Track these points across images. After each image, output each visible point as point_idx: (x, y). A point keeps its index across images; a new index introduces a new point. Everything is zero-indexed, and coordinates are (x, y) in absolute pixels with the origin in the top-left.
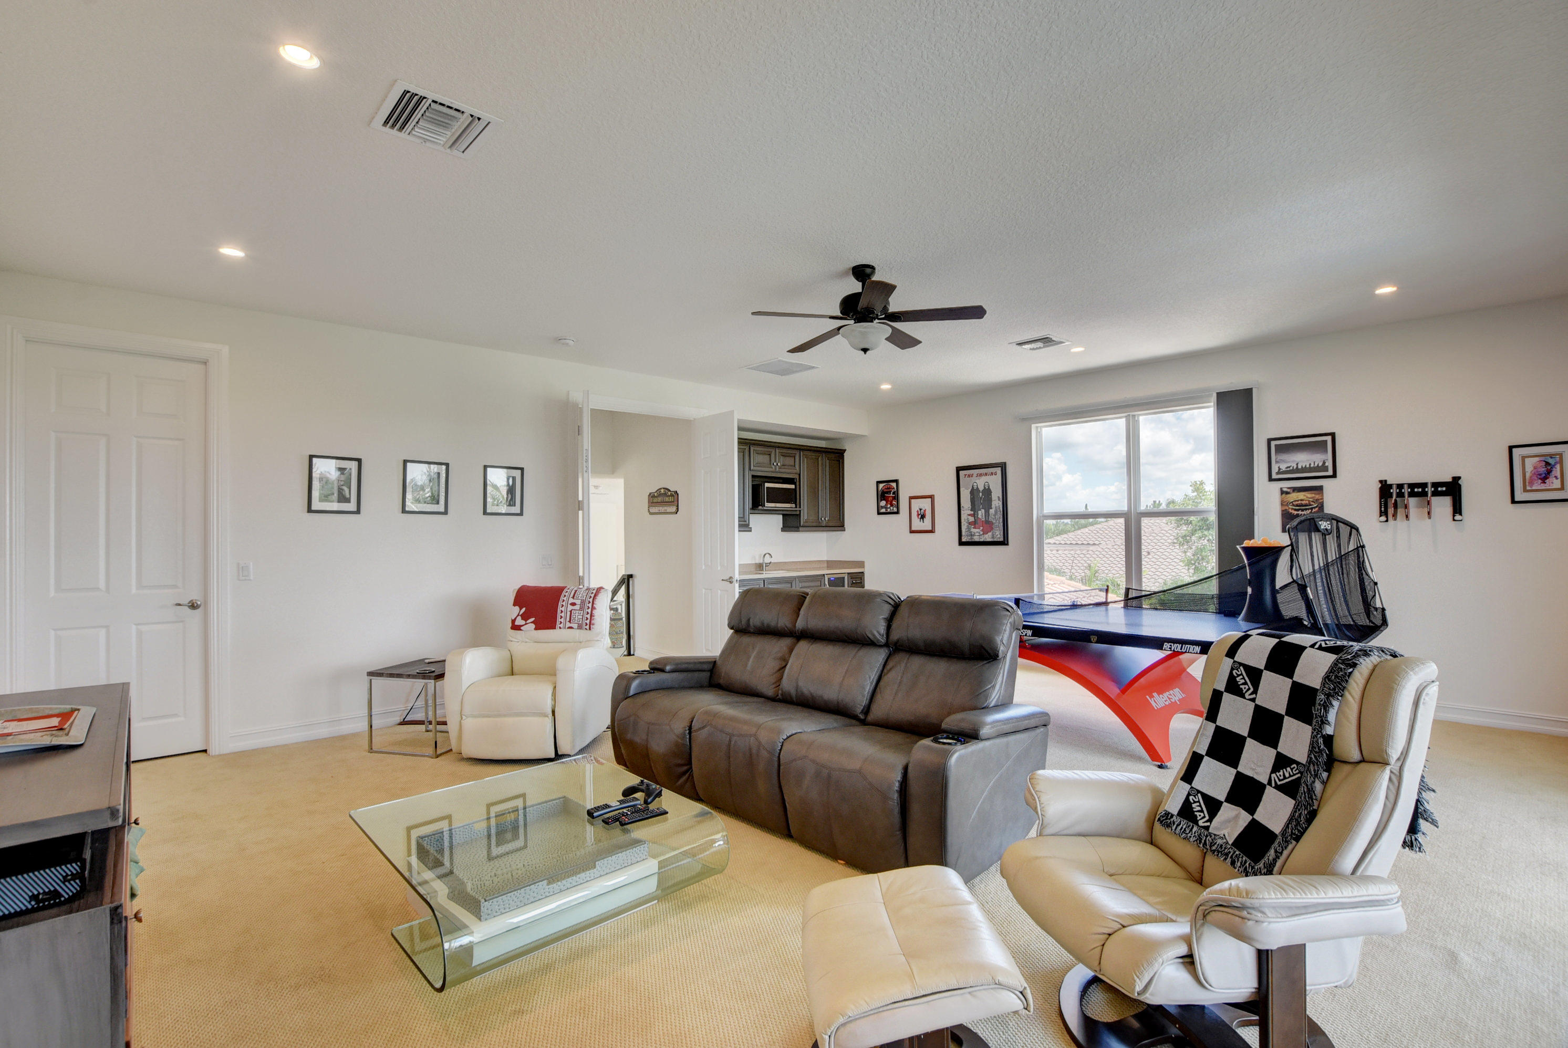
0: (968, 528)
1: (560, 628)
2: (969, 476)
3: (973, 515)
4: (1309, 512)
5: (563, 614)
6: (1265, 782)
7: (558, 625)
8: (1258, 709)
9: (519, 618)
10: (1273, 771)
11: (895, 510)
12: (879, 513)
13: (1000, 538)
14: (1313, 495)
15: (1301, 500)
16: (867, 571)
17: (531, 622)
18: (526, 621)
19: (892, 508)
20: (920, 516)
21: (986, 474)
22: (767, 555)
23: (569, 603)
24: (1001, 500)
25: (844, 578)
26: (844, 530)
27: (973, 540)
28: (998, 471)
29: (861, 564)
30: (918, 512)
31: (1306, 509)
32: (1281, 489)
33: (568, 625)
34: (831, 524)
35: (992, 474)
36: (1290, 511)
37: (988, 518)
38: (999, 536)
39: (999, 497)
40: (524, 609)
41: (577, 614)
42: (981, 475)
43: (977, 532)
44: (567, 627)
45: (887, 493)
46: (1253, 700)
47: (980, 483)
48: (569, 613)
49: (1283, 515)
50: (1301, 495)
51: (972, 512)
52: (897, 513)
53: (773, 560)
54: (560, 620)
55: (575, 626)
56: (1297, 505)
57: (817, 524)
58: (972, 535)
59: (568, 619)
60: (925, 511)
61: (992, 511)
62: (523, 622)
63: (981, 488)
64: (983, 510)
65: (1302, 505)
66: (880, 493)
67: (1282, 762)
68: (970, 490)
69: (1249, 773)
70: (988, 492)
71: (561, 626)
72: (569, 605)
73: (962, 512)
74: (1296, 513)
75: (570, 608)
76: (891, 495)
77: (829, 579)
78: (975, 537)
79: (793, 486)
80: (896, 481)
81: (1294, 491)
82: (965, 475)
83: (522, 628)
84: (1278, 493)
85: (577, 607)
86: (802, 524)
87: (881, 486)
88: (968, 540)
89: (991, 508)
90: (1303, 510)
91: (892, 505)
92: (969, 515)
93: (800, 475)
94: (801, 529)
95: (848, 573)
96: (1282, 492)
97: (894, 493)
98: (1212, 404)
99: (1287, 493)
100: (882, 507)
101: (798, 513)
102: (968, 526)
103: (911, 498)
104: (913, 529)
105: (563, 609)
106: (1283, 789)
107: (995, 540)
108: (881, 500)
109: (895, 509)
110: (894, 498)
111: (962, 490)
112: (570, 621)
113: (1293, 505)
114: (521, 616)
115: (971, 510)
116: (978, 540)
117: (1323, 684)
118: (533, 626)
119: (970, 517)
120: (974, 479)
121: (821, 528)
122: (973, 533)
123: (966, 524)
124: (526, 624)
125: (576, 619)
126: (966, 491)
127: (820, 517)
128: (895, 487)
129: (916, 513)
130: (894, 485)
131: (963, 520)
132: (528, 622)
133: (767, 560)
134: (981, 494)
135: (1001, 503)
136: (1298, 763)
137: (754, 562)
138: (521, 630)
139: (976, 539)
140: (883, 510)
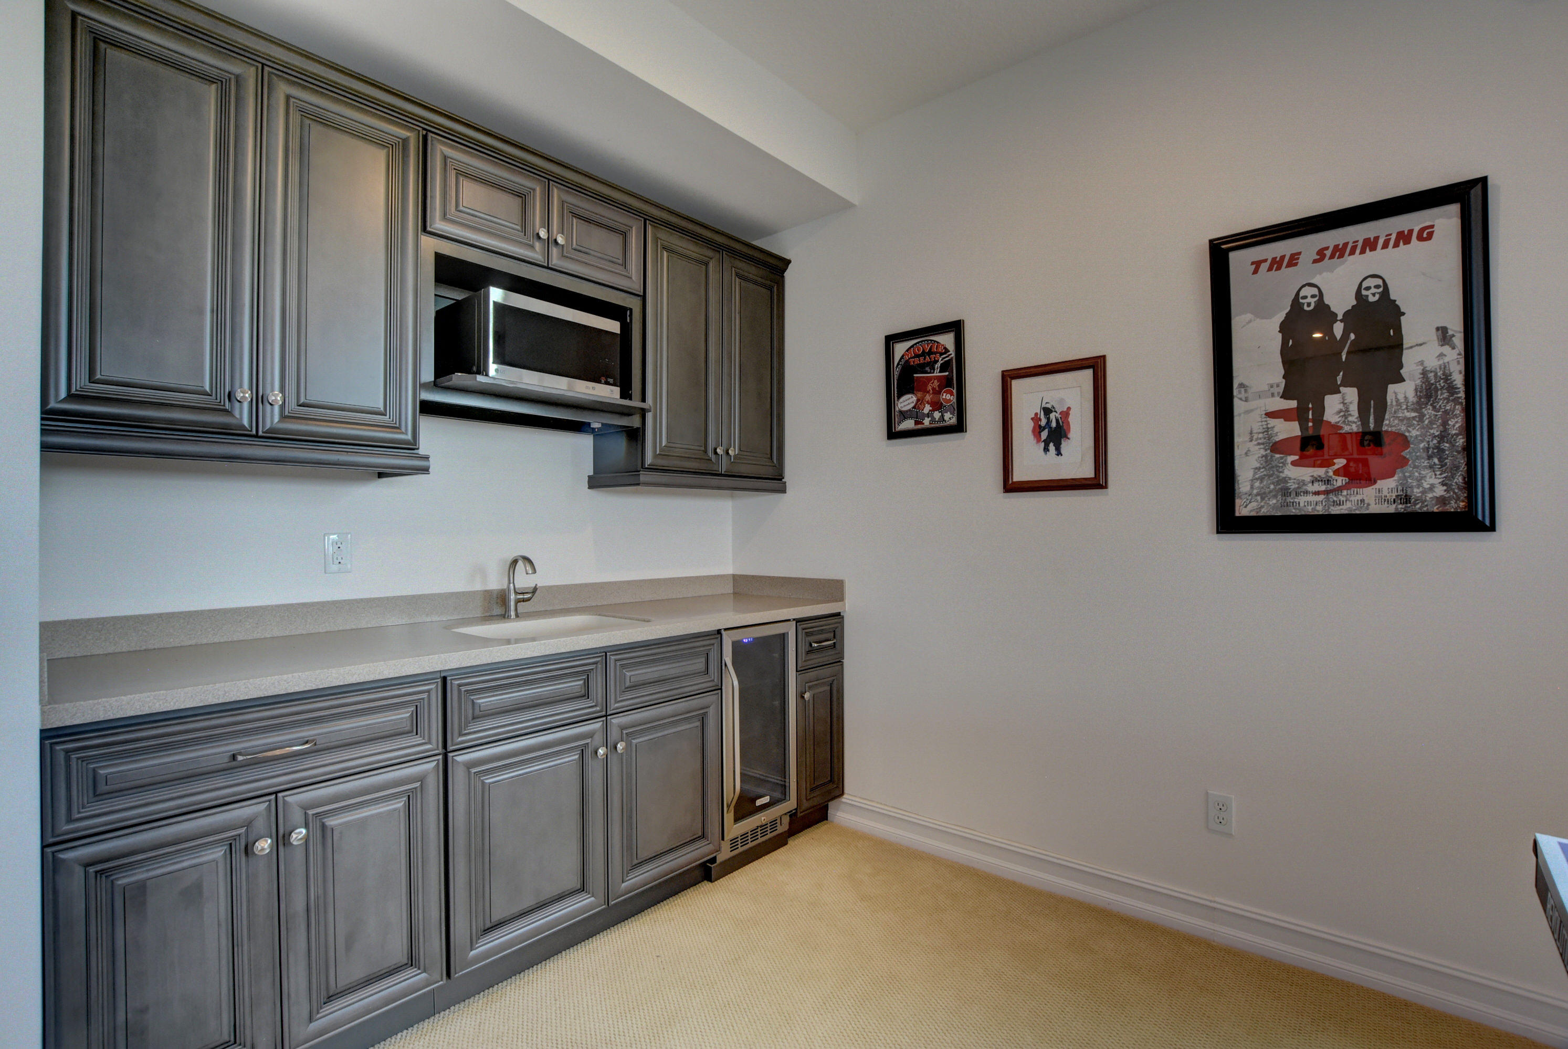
0: (1269, 467)
2: (1276, 264)
3: (1299, 415)
11: (950, 418)
12: (893, 435)
13: (1444, 500)
16: (850, 607)
19: (937, 415)
20: (1044, 435)
22: (520, 564)
24: (1458, 341)
25: (783, 637)
26: (783, 491)
27: (1293, 511)
29: (834, 590)
30: (1036, 419)
34: (743, 469)
37: (1380, 419)
38: (1440, 490)
39: (1442, 329)
42: (1340, 252)
43: (1314, 481)
45: (921, 368)
47: (1341, 283)
51: (1293, 404)
52: (959, 427)
53: (542, 579)
57: (702, 466)
58: (1286, 492)
60: (1066, 414)
61: (1401, 392)
63: (1344, 303)
64: (1352, 391)
66: (896, 373)
68: (1281, 316)
73: (1239, 406)
76: (937, 373)
77: (736, 645)
78: (1302, 500)
79: (613, 326)
80: (956, 327)
82: (1257, 264)
86: (649, 460)
87: (900, 349)
88: (1264, 512)
89: (1401, 379)
91: (937, 406)
92: (1271, 415)
93: (644, 298)
94: (644, 477)
95: (798, 621)
97: (945, 367)
100: (904, 415)
101: (635, 422)
102: (1268, 461)
103: (1008, 377)
104: (1019, 475)
107: (1420, 506)
108: (900, 395)
109: (947, 416)
110: (946, 383)
111: (1238, 322)
115: (1285, 396)
116: (1320, 510)
119: (1273, 422)
120: (1304, 271)
121: (715, 481)
122: (1292, 486)
123: (1258, 452)
126: (1260, 322)
127: (711, 444)
128: (951, 347)
129: (1031, 424)
130: (947, 340)
131: (1240, 438)
133: (523, 580)
134: (1341, 327)
135: (1453, 353)
137: (478, 587)
139: (1310, 504)
140: (909, 424)
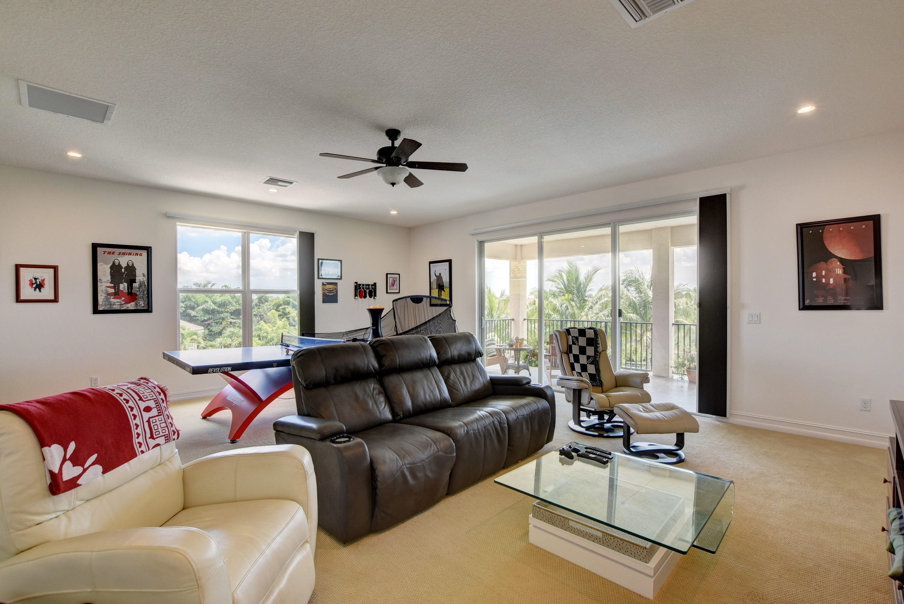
0: (107, 299)
1: (142, 452)
2: (109, 253)
3: (114, 287)
4: (333, 294)
5: (139, 430)
6: (586, 363)
7: (137, 449)
8: (580, 347)
9: (68, 464)
10: (587, 360)
13: (143, 307)
14: (334, 287)
15: (330, 288)
17: (93, 464)
18: (83, 466)
20: (34, 286)
21: (130, 254)
23: (142, 410)
24: (146, 276)
27: (113, 309)
28: (145, 253)
30: (31, 281)
31: (332, 293)
32: (323, 283)
33: (152, 443)
35: (137, 254)
36: (326, 293)
37: (131, 290)
38: (143, 305)
39: (143, 274)
40: (72, 446)
41: (158, 423)
42: (124, 254)
43: (117, 302)
44: (151, 447)
46: (578, 345)
47: (124, 261)
48: (146, 425)
49: (323, 295)
50: (330, 286)
51: (113, 285)
54: (137, 441)
55: (161, 440)
56: (329, 291)
58: (111, 305)
59: (148, 435)
60: (43, 280)
61: (135, 285)
62: (78, 470)
63: (124, 265)
64: (126, 284)
65: (331, 291)
67: (588, 357)
68: (110, 265)
69: (583, 363)
70: (131, 269)
71: (143, 448)
72: (143, 413)
73: (99, 284)
74: (328, 294)
75: (146, 416)
78: (115, 306)
81: (328, 284)
82: (104, 252)
83: (79, 482)
84: (321, 285)
85: (154, 412)
88: (105, 309)
90: (331, 293)
92: (107, 287)
96: (323, 284)
98: (296, 236)
99: (325, 285)
102: (106, 298)
103: (18, 266)
104: (22, 298)
105: (137, 421)
106: (591, 363)
107: (139, 308)
111: (99, 265)
112: (152, 437)
113: (327, 291)
114: (70, 459)
115: (111, 283)
116: (118, 309)
117: (595, 337)
118: (99, 468)
119: (108, 289)
120: (116, 256)
122: (112, 303)
123: (104, 295)
124: (85, 470)
125: (160, 430)
126: (105, 266)
129: (29, 283)
131: (99, 292)
132: (86, 466)
134: (123, 270)
135: (145, 279)
136: (592, 356)
138: (79, 485)
139: (116, 307)
